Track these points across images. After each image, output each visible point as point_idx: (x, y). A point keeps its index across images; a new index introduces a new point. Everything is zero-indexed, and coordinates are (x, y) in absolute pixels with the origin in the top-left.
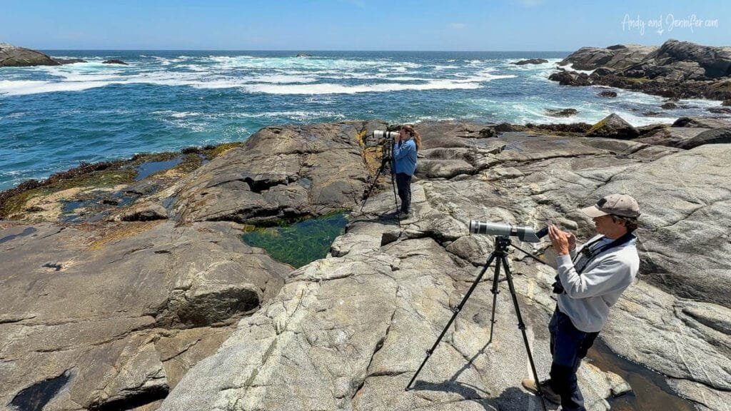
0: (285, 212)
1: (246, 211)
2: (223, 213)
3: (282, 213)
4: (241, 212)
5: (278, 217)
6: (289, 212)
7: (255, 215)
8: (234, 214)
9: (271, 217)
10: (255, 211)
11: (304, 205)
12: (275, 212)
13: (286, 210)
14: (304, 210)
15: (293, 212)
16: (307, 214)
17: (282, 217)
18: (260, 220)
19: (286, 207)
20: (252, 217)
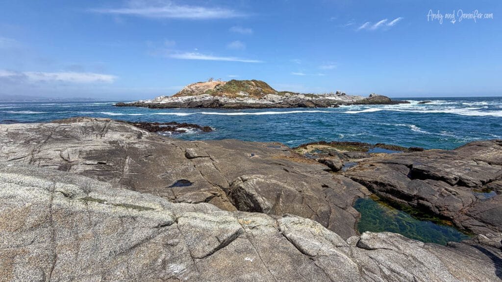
0: (418, 204)
1: (381, 184)
2: (363, 178)
3: (415, 203)
4: (376, 183)
5: (409, 204)
6: (423, 205)
7: (387, 192)
8: (370, 182)
9: (401, 201)
10: (389, 187)
11: (451, 208)
12: (409, 198)
13: (421, 201)
14: (446, 213)
15: (428, 207)
16: (448, 219)
17: (413, 206)
18: (390, 198)
19: (423, 199)
20: (384, 191)
